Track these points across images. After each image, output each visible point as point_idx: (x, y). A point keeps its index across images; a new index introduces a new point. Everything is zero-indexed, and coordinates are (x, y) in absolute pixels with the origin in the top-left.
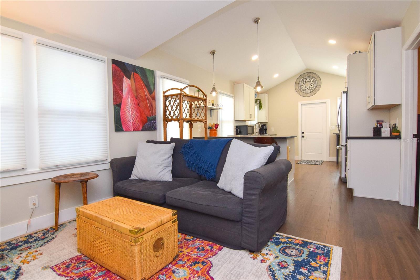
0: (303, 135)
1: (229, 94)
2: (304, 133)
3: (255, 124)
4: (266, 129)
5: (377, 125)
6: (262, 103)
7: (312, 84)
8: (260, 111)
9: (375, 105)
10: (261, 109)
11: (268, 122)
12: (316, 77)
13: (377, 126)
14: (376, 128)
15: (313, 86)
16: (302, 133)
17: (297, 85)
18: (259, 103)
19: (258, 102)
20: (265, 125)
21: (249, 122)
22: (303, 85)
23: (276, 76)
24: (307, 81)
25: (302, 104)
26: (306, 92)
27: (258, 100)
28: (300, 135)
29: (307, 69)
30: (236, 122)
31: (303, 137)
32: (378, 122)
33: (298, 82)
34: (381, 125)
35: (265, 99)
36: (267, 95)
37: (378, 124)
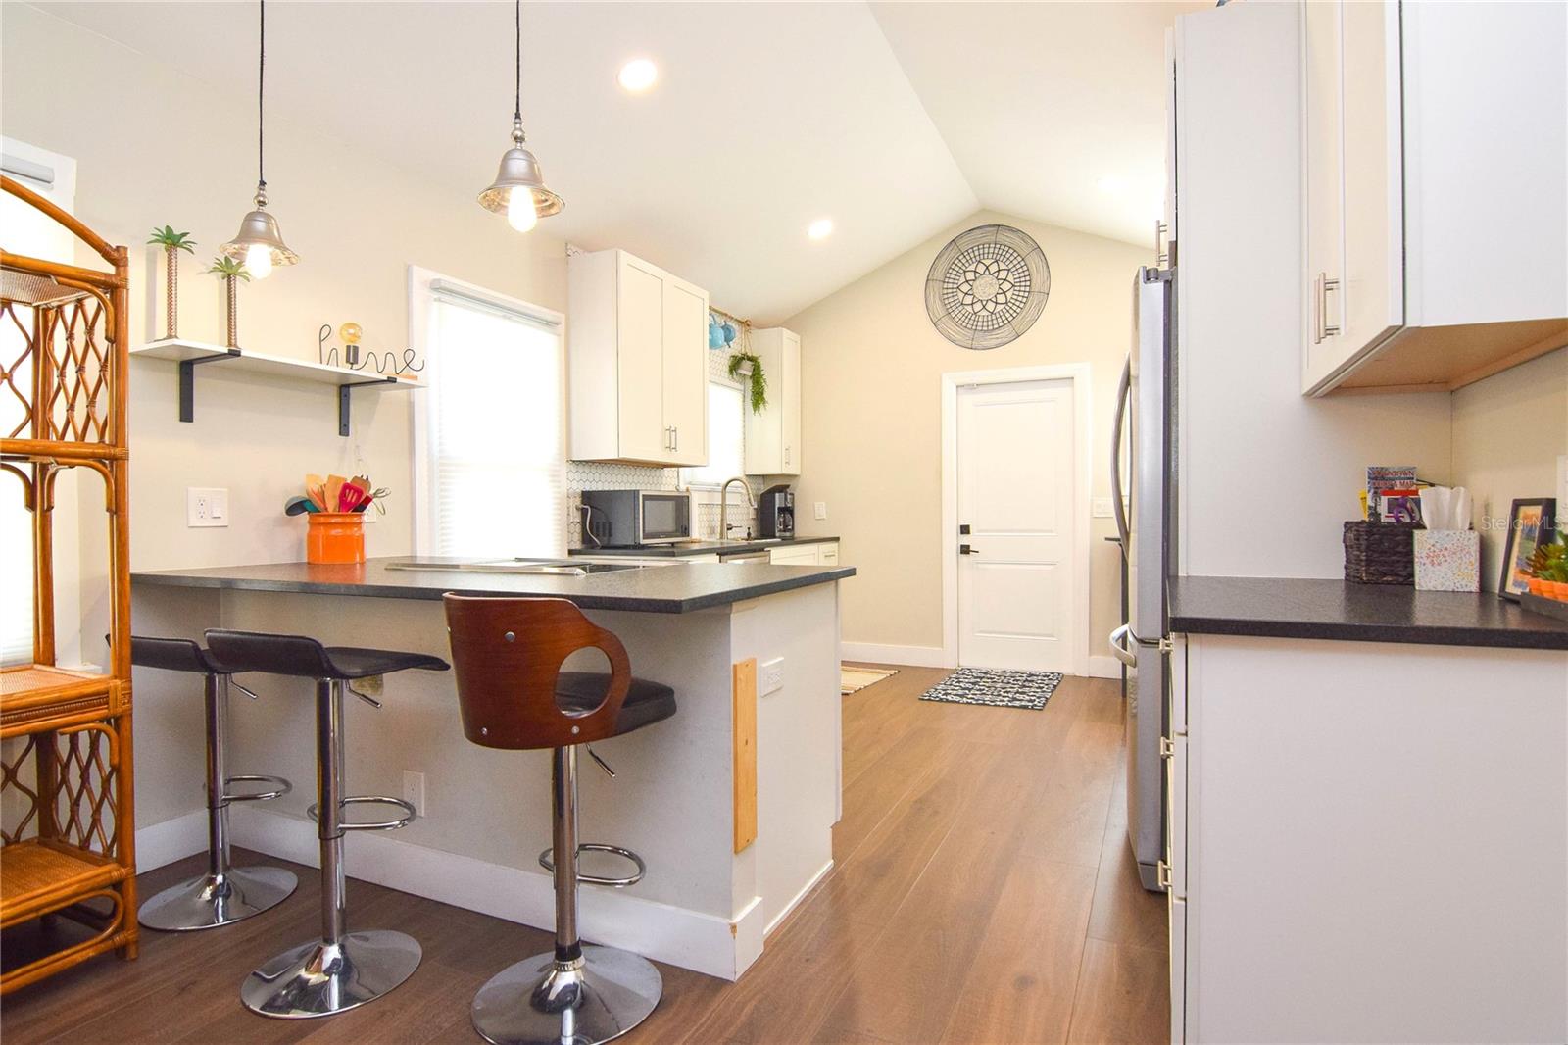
0: (965, 540)
1: (524, 303)
2: (969, 533)
3: (724, 482)
4: (788, 511)
5: (1370, 502)
6: (767, 373)
7: (1006, 286)
8: (756, 419)
9: (1410, 324)
10: (762, 406)
11: (798, 473)
12: (1024, 249)
13: (1374, 513)
14: (1370, 525)
15: (1009, 294)
16: (962, 533)
17: (936, 287)
18: (751, 377)
19: (746, 369)
20: (783, 489)
21: (681, 469)
22: (966, 288)
23: (820, 230)
24: (981, 268)
25: (958, 387)
26: (980, 324)
27: (743, 358)
28: (952, 541)
29: (983, 211)
30: (581, 468)
31: (965, 550)
32: (1379, 480)
33: (939, 275)
34: (1406, 502)
35: (781, 354)
36: (797, 337)
37: (1376, 494)
